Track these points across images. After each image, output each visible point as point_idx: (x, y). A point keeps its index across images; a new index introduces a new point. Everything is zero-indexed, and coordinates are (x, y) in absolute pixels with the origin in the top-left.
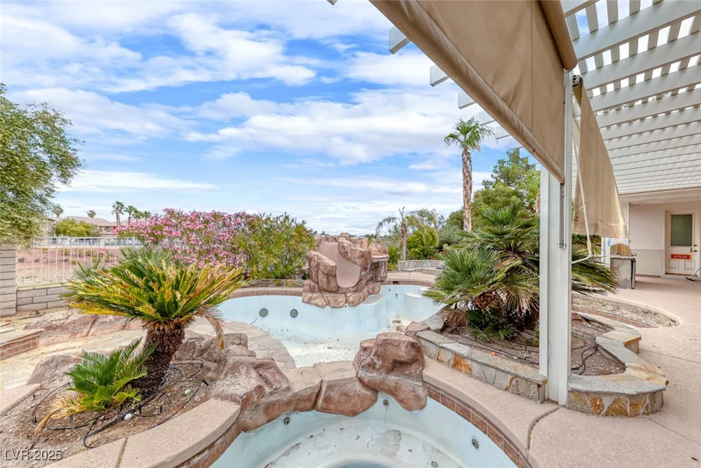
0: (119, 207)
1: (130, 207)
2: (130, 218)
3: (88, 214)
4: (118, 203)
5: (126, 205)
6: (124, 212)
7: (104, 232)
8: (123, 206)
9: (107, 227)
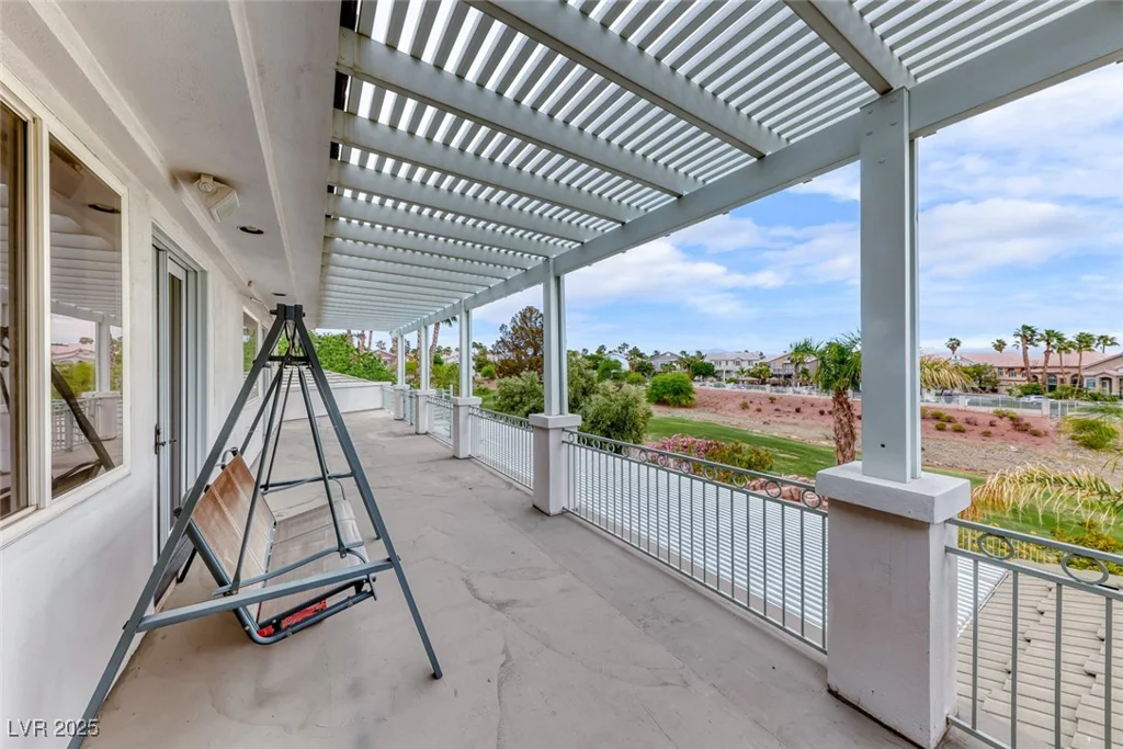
0: (1028, 335)
1: (1048, 333)
2: (1047, 353)
3: (995, 345)
4: (1025, 328)
5: (1041, 331)
6: (1036, 343)
7: (1006, 376)
8: (1033, 332)
9: (1010, 369)
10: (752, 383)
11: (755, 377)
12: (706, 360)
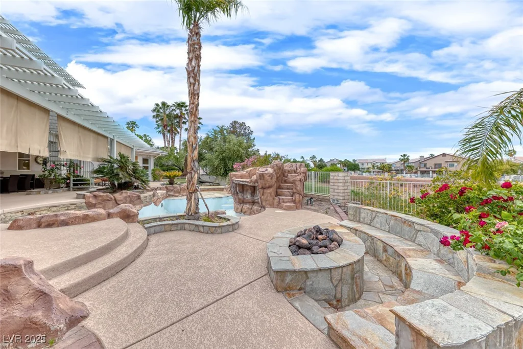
10: (379, 172)
11: (381, 169)
12: (356, 163)
